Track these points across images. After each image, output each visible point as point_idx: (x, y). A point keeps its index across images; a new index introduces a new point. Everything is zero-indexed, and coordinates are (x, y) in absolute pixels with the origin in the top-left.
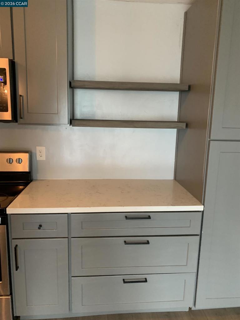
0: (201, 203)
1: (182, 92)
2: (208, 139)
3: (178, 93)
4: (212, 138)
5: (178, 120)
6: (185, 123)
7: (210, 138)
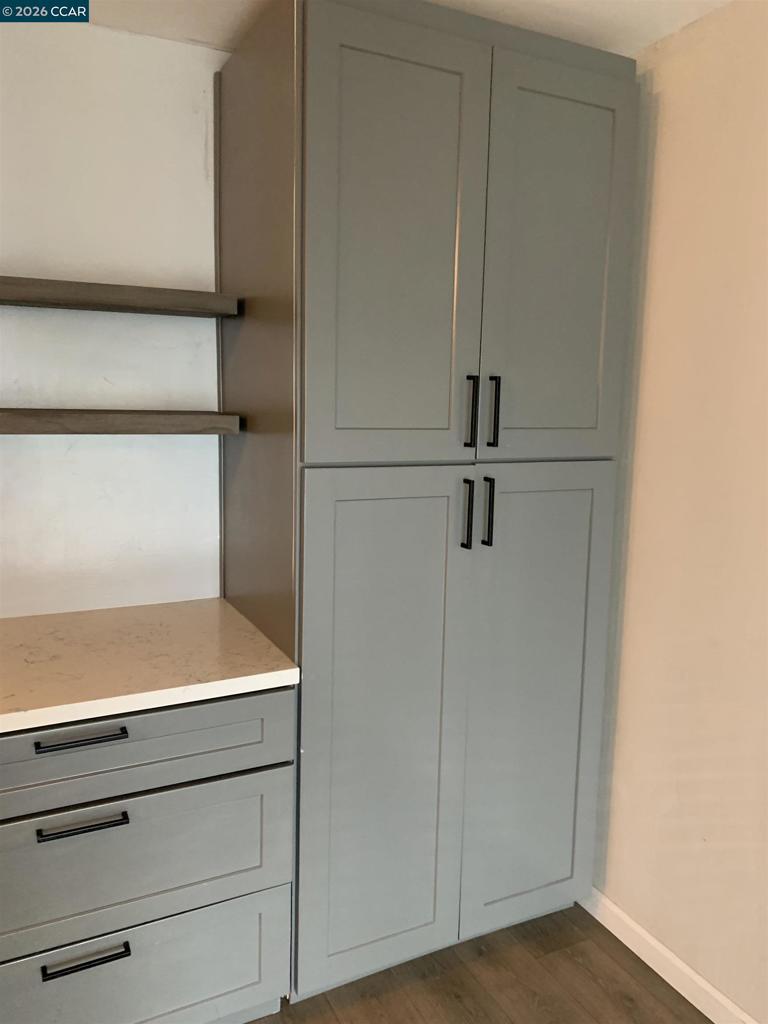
0: (293, 661)
1: (222, 318)
2: (299, 464)
3: (214, 320)
4: (308, 460)
5: (219, 408)
6: (238, 418)
7: (302, 460)
